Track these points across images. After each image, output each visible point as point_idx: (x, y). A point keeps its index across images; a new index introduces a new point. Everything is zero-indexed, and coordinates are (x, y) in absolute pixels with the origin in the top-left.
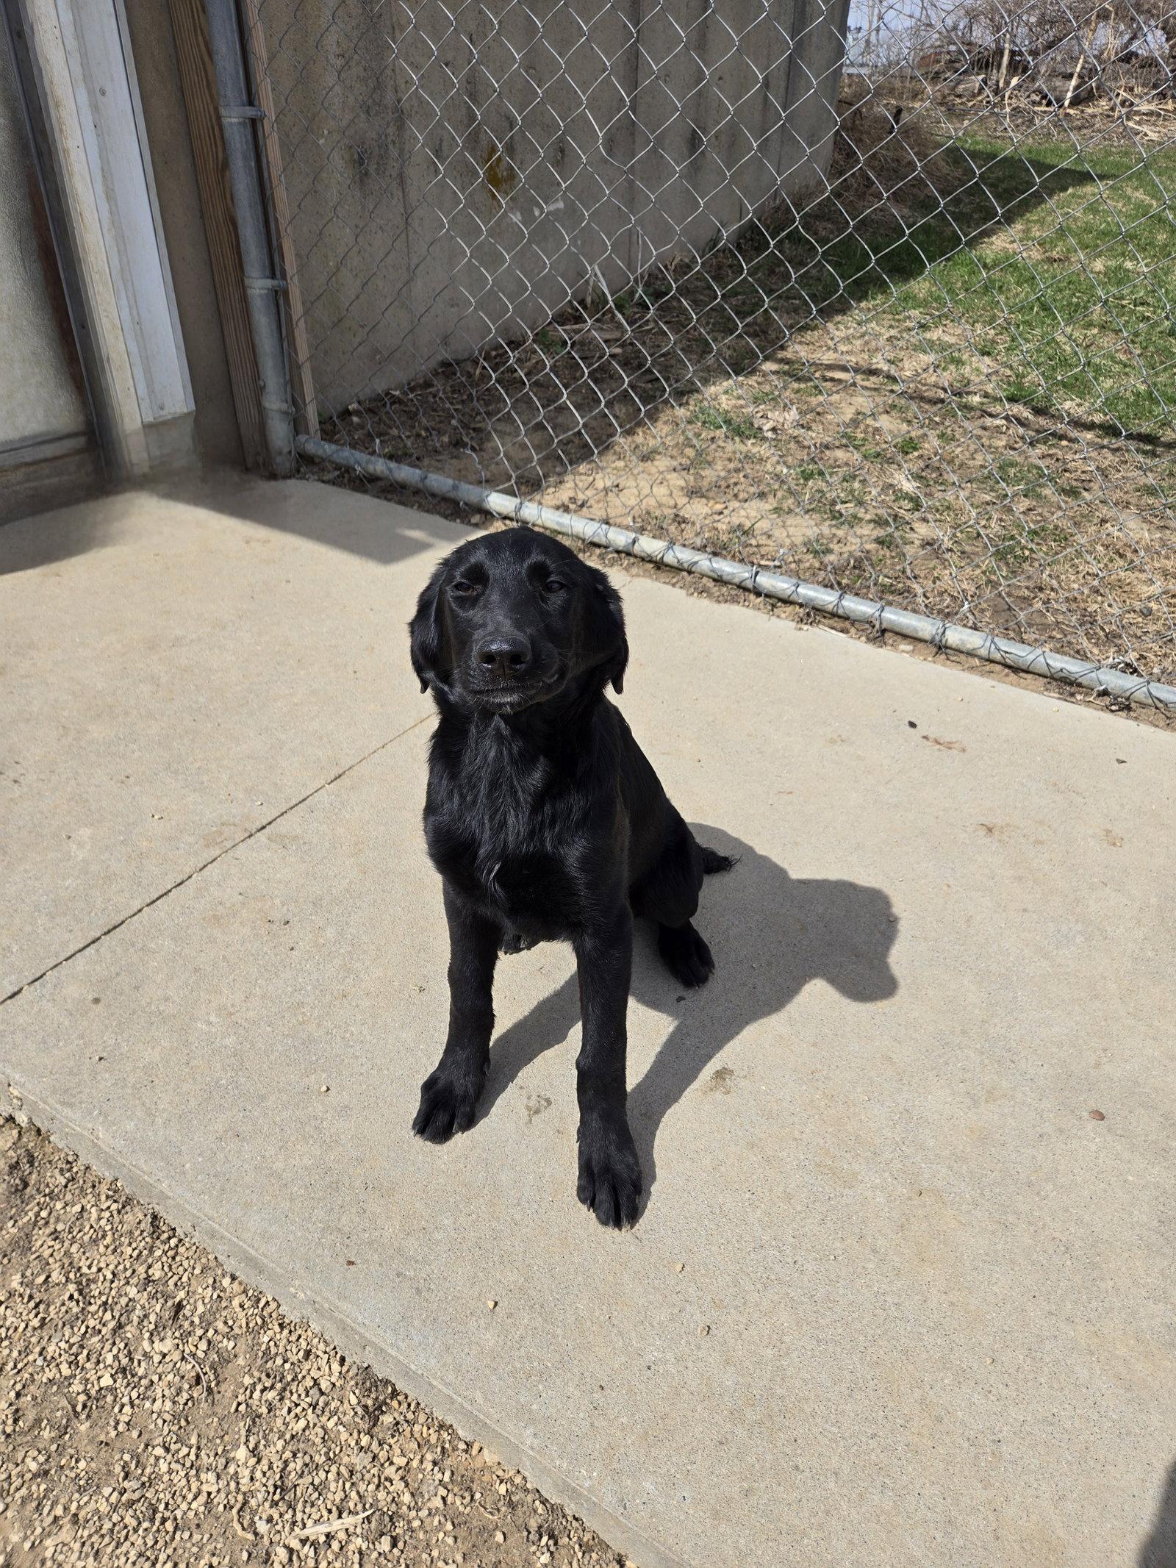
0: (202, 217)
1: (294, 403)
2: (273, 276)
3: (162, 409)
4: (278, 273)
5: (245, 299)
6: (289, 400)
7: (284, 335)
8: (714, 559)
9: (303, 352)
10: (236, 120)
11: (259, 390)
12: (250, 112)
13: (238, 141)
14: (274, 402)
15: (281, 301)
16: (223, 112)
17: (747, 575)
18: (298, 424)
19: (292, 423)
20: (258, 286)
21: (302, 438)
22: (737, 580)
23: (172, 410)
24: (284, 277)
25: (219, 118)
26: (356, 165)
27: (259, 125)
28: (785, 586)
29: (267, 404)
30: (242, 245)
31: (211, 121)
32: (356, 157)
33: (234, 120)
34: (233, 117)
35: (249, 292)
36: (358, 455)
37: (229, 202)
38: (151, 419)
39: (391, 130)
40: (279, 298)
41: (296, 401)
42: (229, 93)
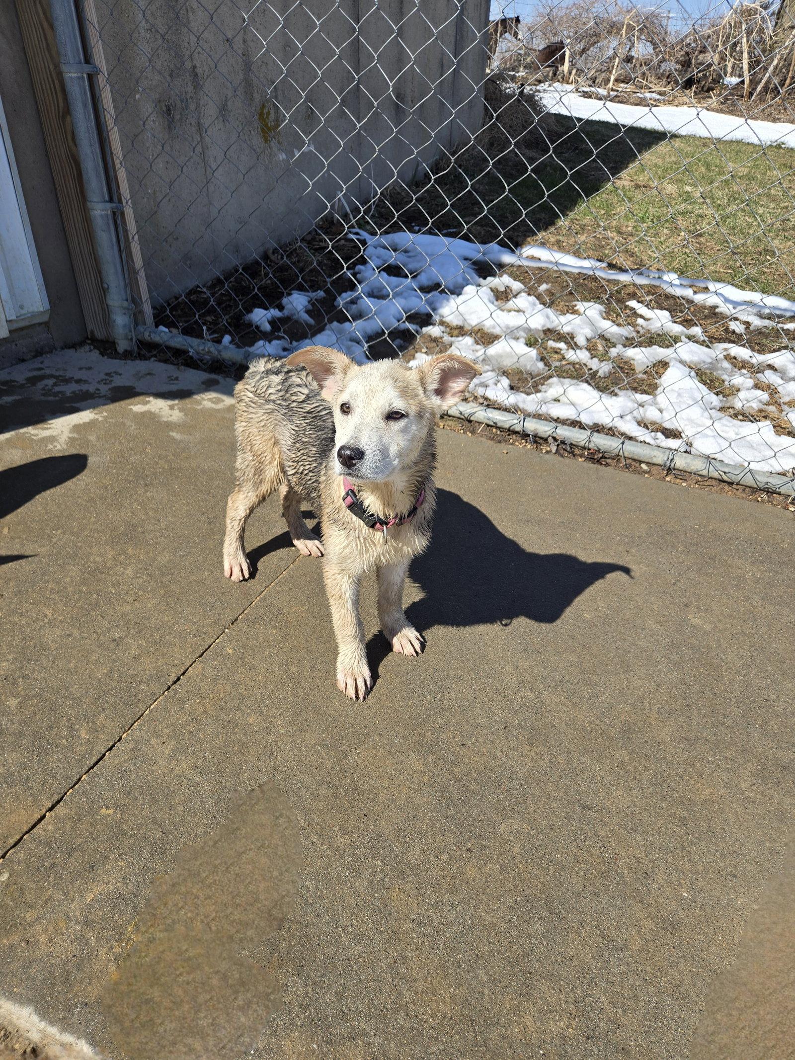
0: (47, 155)
1: (134, 301)
2: (111, 200)
3: (22, 308)
4: (115, 198)
5: (87, 220)
6: (129, 298)
7: (122, 248)
8: (489, 410)
9: (138, 262)
10: (76, 75)
11: (103, 290)
12: (87, 68)
13: (77, 92)
14: (116, 299)
15: (119, 221)
16: (64, 68)
17: (516, 421)
18: (137, 318)
19: (132, 317)
20: (99, 210)
21: (141, 328)
22: (507, 426)
23: (31, 310)
24: (120, 201)
25: (60, 74)
26: (165, 115)
27: (95, 79)
28: (547, 429)
29: (110, 303)
30: (84, 177)
31: (52, 77)
32: (164, 108)
33: (73, 75)
34: (73, 74)
35: (92, 213)
36: (190, 340)
37: (71, 143)
38: (14, 318)
39: (190, 89)
40: (117, 217)
41: (135, 300)
42: (69, 53)
